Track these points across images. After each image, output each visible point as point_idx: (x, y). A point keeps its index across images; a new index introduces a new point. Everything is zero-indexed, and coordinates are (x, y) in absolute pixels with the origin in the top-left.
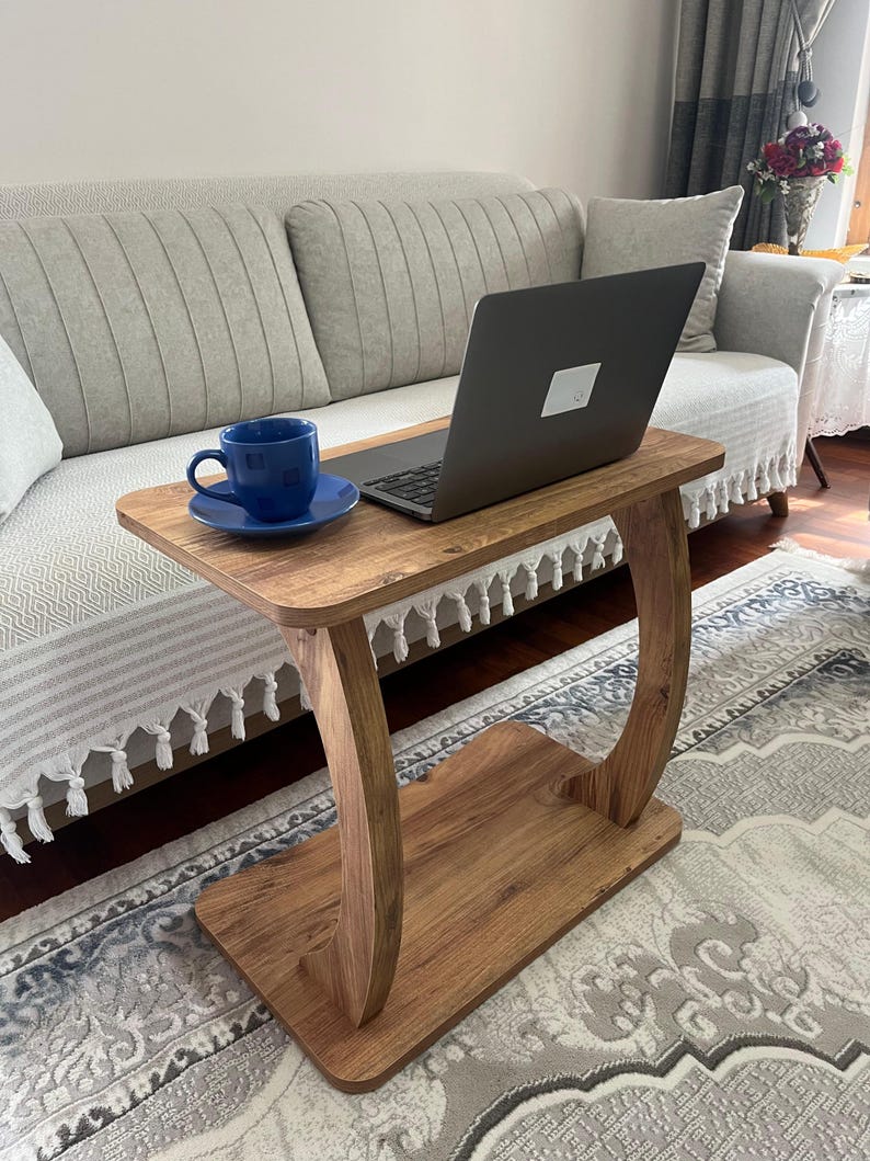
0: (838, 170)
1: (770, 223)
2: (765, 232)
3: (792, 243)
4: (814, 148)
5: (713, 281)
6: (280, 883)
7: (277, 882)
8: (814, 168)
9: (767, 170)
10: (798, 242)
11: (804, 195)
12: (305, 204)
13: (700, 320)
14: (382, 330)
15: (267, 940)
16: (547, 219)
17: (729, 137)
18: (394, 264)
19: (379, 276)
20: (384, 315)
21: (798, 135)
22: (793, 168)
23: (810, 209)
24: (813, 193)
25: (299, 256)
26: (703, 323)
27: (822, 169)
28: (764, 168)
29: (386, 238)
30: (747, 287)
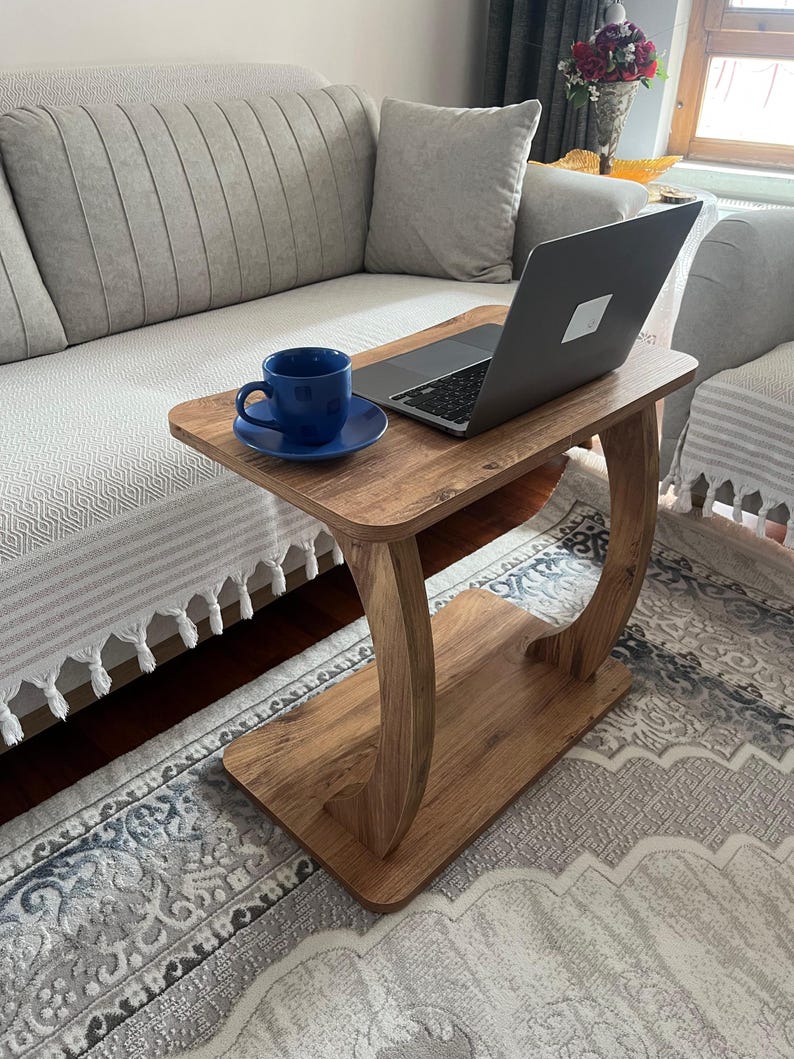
0: (651, 75)
1: (587, 126)
2: (582, 136)
3: (603, 154)
4: (625, 50)
5: (507, 207)
6: (294, 738)
7: (291, 736)
8: (623, 73)
9: (576, 73)
10: (610, 154)
11: (615, 101)
12: (16, 113)
13: (495, 251)
14: (127, 262)
15: (291, 788)
16: (333, 123)
17: (546, 28)
18: (136, 182)
19: (117, 197)
20: (128, 244)
21: (608, 34)
22: (603, 72)
23: (622, 118)
24: (625, 99)
25: (12, 174)
26: (499, 255)
27: (633, 74)
28: (573, 71)
29: (126, 151)
30: (546, 210)
